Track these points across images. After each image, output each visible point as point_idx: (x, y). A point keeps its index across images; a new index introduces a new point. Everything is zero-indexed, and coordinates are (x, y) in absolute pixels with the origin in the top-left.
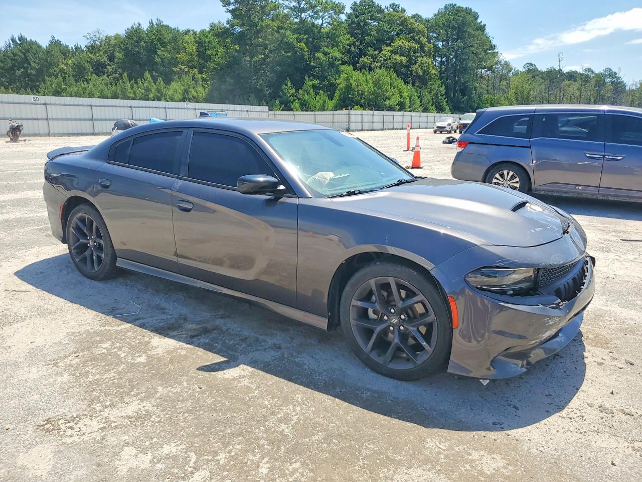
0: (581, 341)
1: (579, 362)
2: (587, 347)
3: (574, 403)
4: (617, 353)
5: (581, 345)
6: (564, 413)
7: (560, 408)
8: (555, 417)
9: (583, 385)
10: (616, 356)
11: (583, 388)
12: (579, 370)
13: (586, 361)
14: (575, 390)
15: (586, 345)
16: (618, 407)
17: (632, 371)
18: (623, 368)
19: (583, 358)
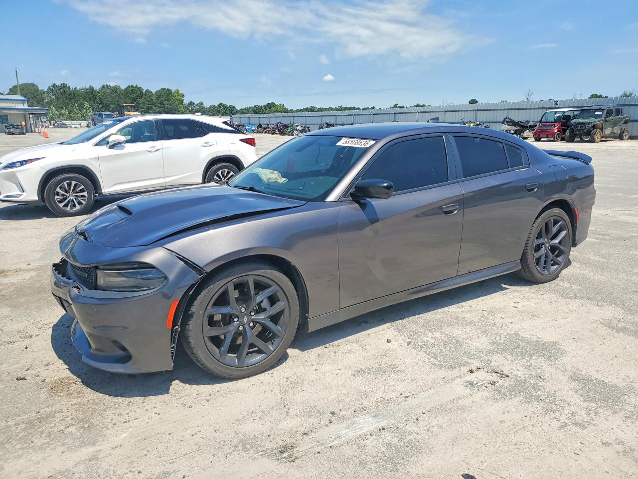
0: (79, 377)
1: (66, 358)
2: (68, 374)
3: (50, 332)
4: (37, 383)
5: (76, 373)
6: (52, 325)
7: (55, 327)
8: (55, 321)
9: (51, 343)
10: (38, 380)
11: (50, 341)
12: (60, 352)
13: (61, 361)
14: (54, 338)
15: (71, 375)
16: (19, 343)
17: (16, 372)
18: (26, 370)
19: (66, 362)
